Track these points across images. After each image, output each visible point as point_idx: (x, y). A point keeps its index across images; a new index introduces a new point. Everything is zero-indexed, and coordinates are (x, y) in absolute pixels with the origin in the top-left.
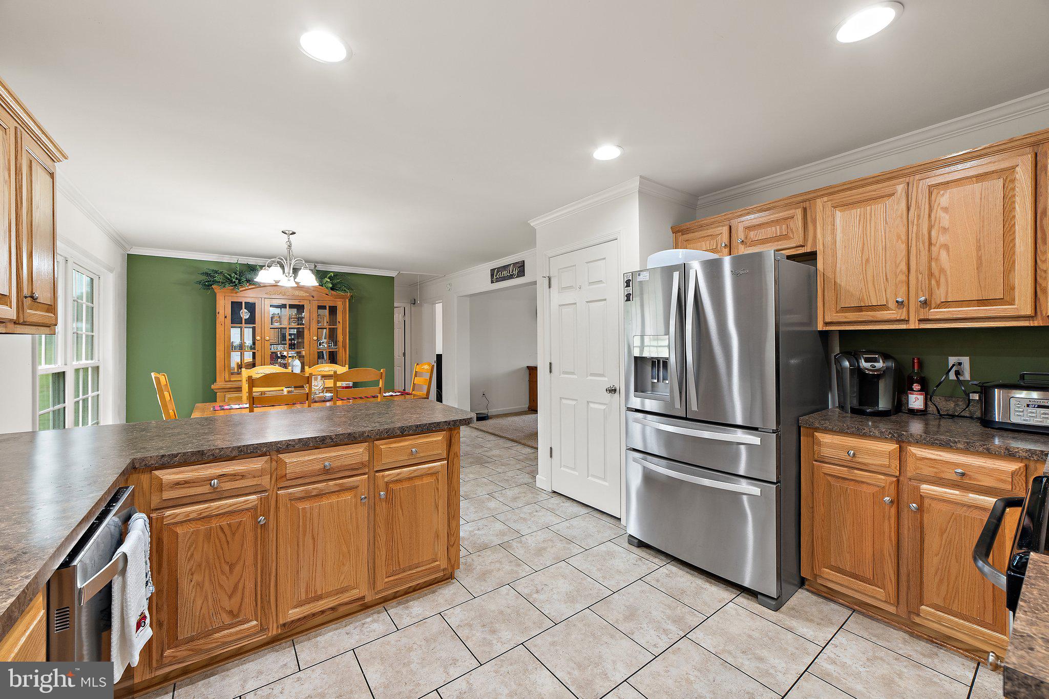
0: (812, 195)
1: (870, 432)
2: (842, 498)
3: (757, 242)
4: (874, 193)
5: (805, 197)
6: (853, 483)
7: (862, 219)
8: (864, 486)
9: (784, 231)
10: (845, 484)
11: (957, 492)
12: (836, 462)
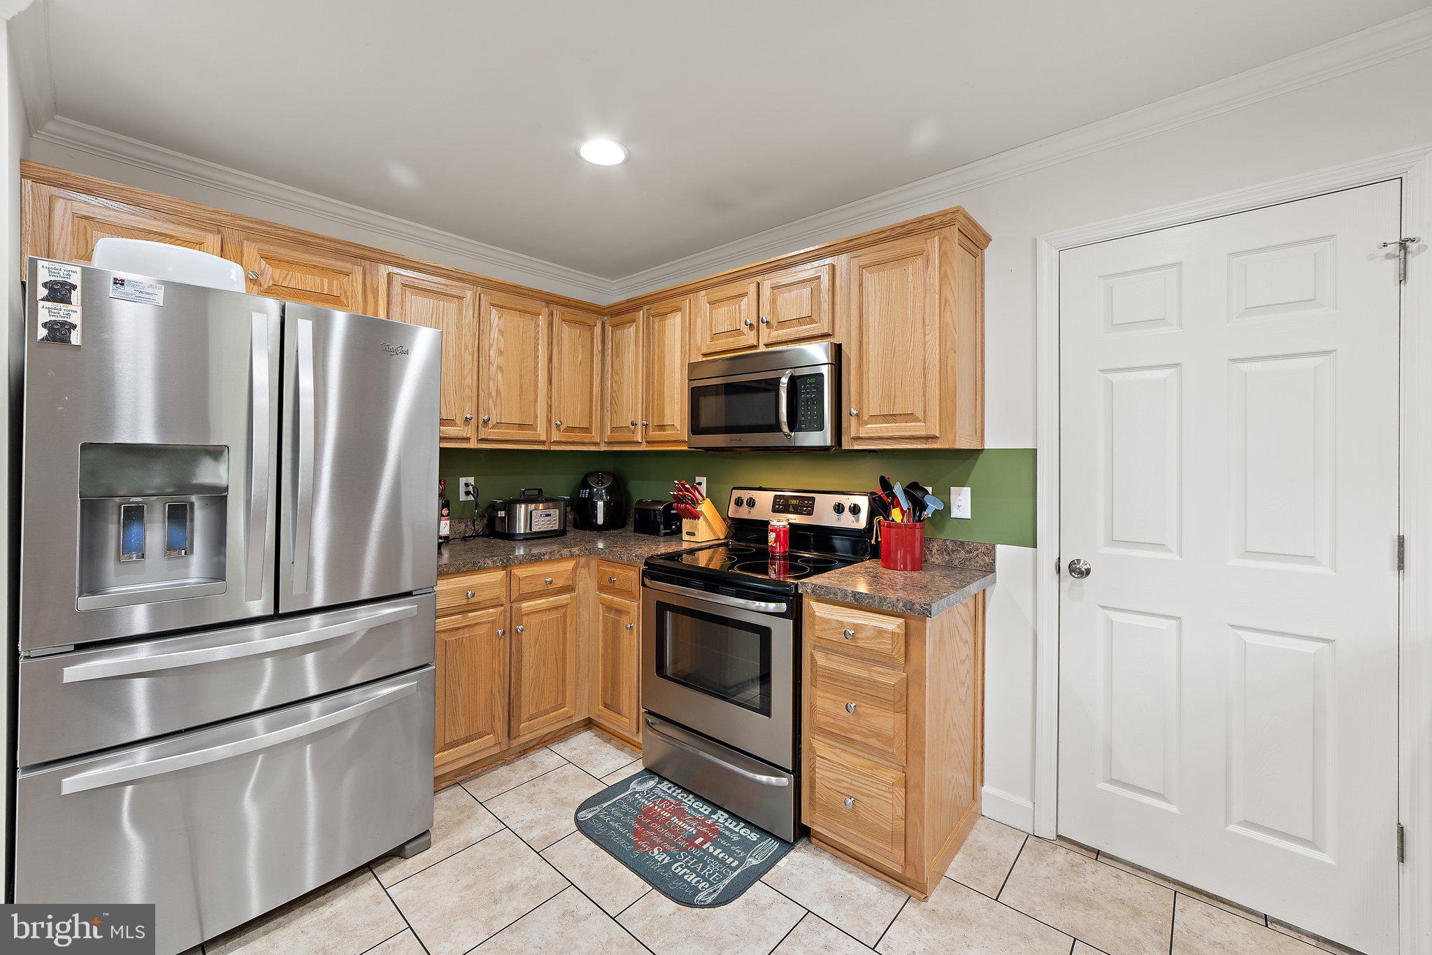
0: (377, 256)
1: (485, 563)
2: (458, 652)
3: (285, 289)
4: (445, 288)
5: (367, 254)
6: (466, 630)
7: (435, 314)
8: (477, 628)
9: (335, 289)
10: (460, 634)
11: (543, 601)
12: (449, 612)
